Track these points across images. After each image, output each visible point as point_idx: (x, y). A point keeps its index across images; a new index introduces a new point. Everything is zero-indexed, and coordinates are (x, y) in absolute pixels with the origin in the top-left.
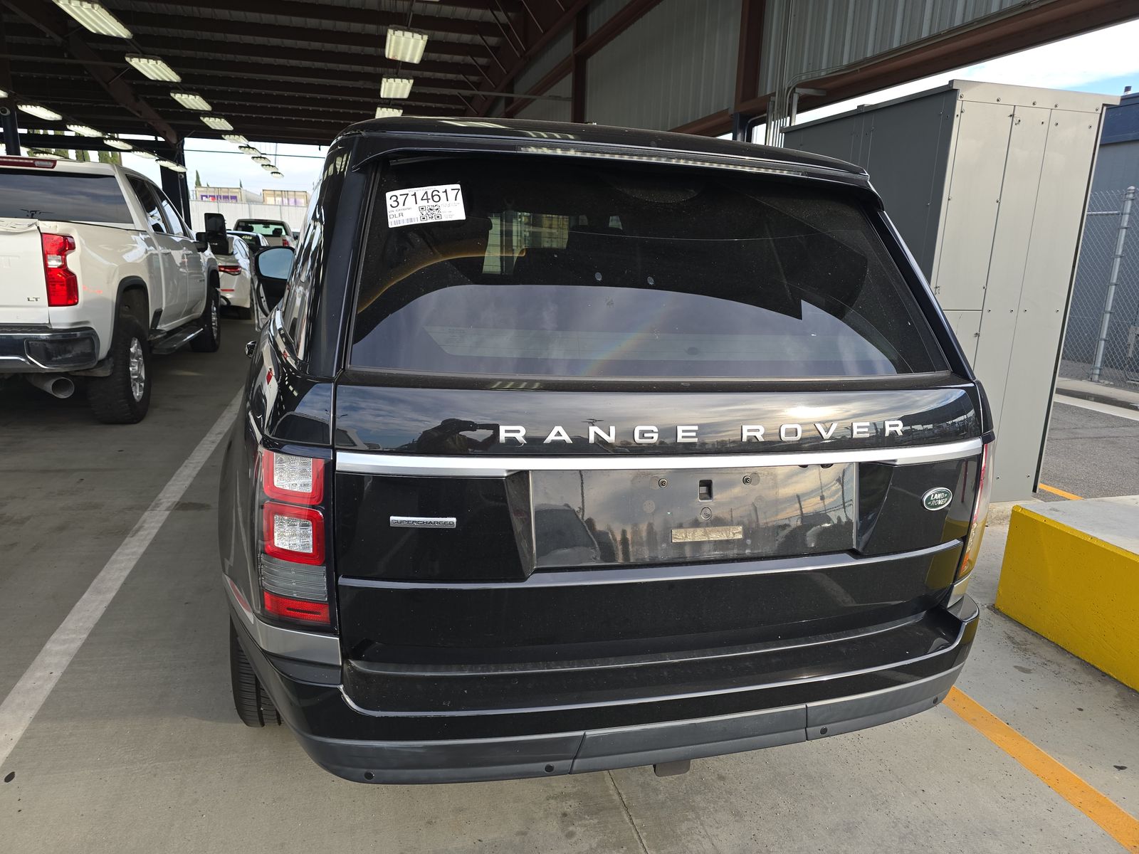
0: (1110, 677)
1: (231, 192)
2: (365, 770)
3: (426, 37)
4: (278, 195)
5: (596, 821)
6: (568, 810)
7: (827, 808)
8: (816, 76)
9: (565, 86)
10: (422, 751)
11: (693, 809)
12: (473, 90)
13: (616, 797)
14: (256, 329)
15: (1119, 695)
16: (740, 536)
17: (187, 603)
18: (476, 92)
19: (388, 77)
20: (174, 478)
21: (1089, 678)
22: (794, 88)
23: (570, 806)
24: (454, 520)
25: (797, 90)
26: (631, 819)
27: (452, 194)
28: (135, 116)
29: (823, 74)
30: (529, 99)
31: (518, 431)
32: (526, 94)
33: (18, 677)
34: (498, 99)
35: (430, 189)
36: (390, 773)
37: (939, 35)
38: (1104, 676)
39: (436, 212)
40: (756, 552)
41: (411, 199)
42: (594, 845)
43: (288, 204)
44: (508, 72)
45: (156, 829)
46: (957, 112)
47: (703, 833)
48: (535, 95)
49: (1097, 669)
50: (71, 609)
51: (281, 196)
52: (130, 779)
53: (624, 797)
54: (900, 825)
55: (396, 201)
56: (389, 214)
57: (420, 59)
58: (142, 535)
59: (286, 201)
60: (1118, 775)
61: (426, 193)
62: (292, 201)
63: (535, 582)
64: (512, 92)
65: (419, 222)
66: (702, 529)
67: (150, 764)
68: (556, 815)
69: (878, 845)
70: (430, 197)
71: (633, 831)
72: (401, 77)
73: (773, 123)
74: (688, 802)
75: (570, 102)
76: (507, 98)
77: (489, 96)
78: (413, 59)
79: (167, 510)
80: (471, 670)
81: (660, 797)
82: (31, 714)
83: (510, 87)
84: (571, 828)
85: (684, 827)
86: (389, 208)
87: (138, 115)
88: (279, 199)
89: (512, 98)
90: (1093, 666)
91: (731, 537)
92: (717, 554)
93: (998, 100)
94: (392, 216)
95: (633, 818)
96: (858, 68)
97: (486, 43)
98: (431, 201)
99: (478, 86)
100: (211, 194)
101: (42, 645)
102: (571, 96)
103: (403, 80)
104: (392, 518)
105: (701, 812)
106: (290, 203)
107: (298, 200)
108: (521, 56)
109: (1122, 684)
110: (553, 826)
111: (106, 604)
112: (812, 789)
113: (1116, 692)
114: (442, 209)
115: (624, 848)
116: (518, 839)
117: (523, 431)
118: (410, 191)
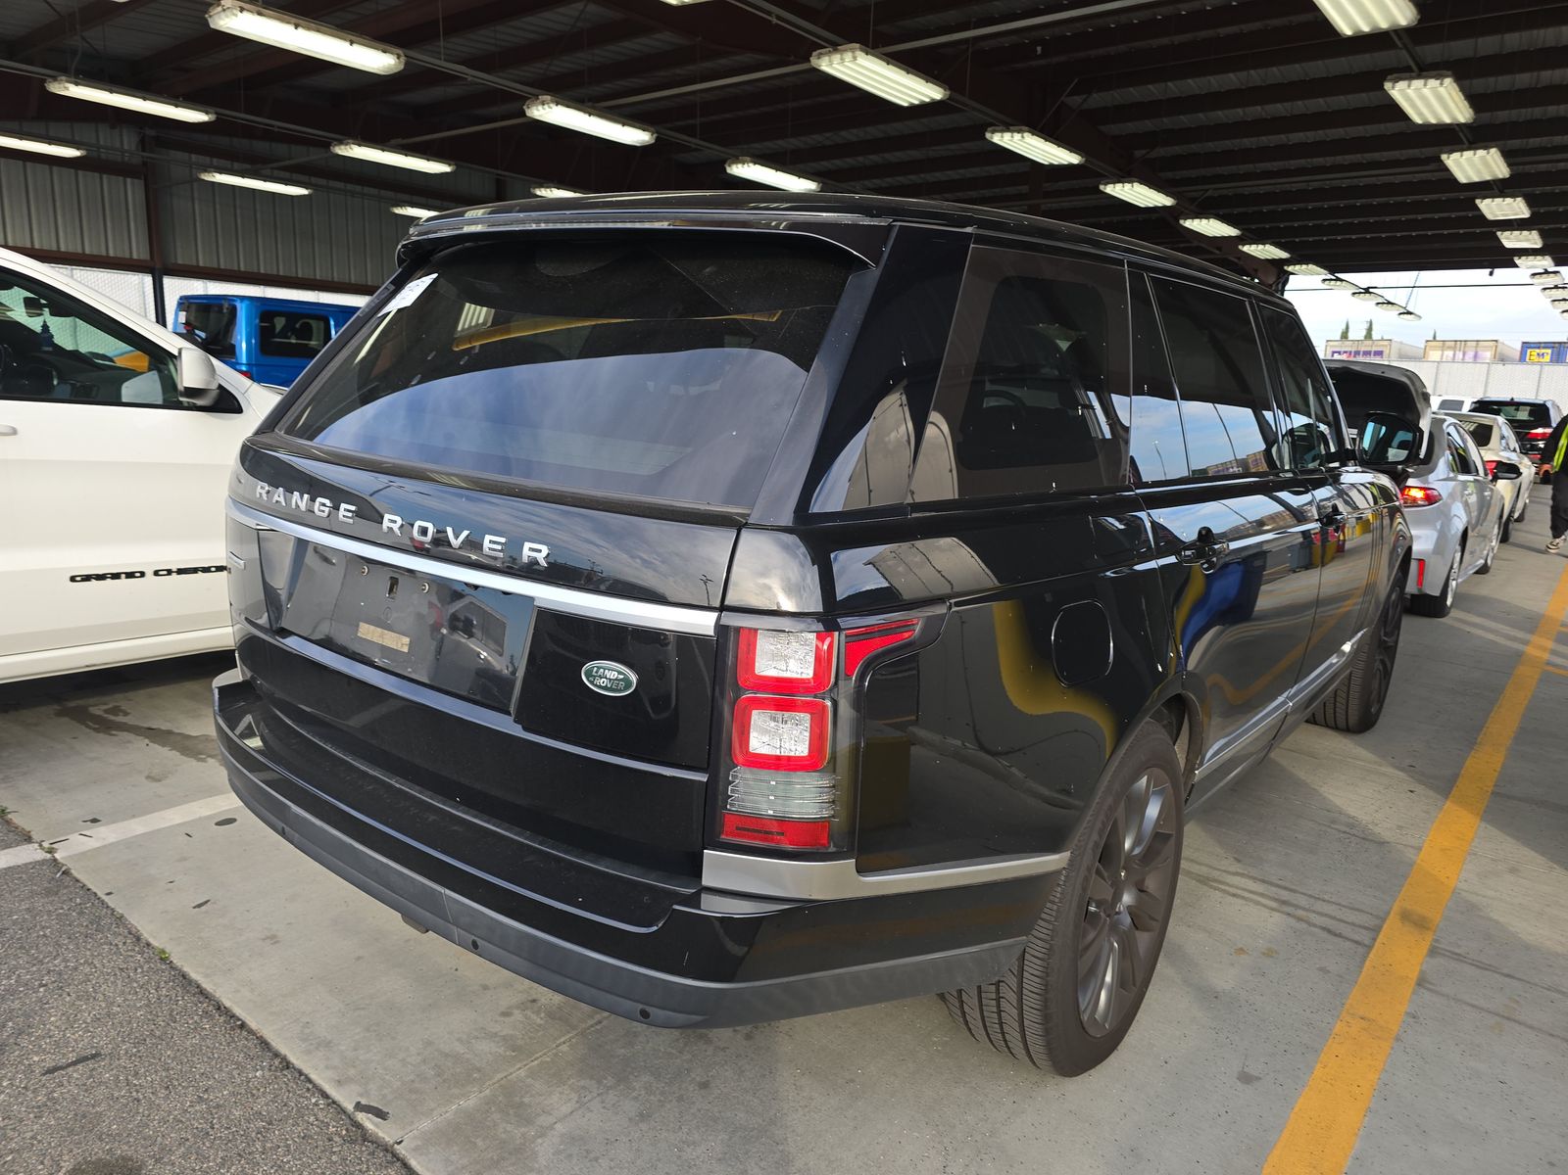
1: (1376, 346)
4: (1449, 348)
16: (406, 650)
28: (1212, 253)
43: (1463, 359)
51: (1454, 348)
59: (1459, 355)
62: (1470, 354)
66: (381, 630)
87: (1217, 252)
88: (1450, 353)
91: (399, 647)
92: (386, 662)
100: (1346, 350)
106: (1467, 357)
107: (1480, 353)
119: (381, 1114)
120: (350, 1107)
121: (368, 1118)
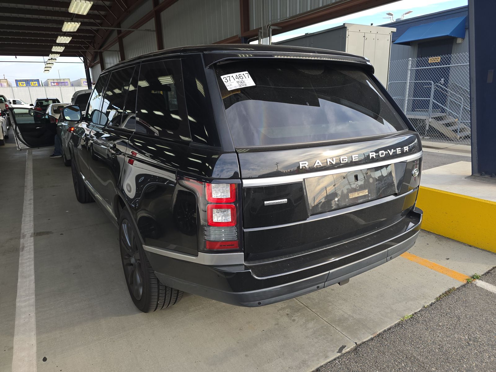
0: (431, 232)
2: (258, 302)
3: (92, 3)
5: (300, 314)
6: (288, 313)
7: (371, 291)
8: (276, 22)
9: (151, 24)
10: (279, 289)
11: (330, 302)
12: (99, 26)
13: (301, 304)
14: (18, 149)
15: (436, 237)
16: (367, 193)
17: (74, 274)
18: (101, 28)
19: (68, 22)
20: (23, 223)
21: (425, 234)
22: (270, 26)
23: (288, 311)
24: (286, 200)
25: (271, 27)
26: (311, 310)
27: (246, 75)
29: (279, 21)
30: (130, 31)
31: (306, 164)
32: (129, 28)
33: (14, 320)
34: (113, 31)
35: (238, 74)
36: (267, 301)
37: (329, 5)
38: (429, 232)
39: (244, 83)
40: (372, 198)
41: (231, 78)
42: (304, 322)
44: (118, 18)
45: (130, 360)
46: (347, 36)
47: (338, 308)
48: (134, 28)
49: (426, 231)
50: (17, 287)
52: (104, 346)
53: (304, 304)
54: (396, 291)
55: (226, 79)
56: (226, 85)
57: (87, 13)
58: (27, 250)
60: (448, 261)
61: (236, 75)
63: (310, 220)
64: (120, 27)
65: (239, 88)
66: (357, 192)
67: (108, 338)
68: (285, 315)
69: (393, 298)
70: (239, 77)
71: (314, 314)
72: (74, 22)
73: (262, 40)
74: (327, 300)
75: (155, 32)
76: (118, 30)
77: (108, 29)
78: (84, 13)
79: (31, 236)
80: (285, 258)
81: (316, 301)
82: (33, 333)
83: (119, 25)
84: (293, 318)
85: (330, 308)
86: (225, 83)
89: (121, 30)
90: (424, 230)
91: (365, 194)
92: (361, 201)
93: (360, 31)
94: (227, 86)
95: (312, 310)
96: (296, 18)
97: (105, 4)
98: (240, 78)
99: (101, 24)
101: (14, 305)
102: (155, 30)
103: (75, 23)
104: (265, 202)
105: (333, 302)
107: (2, 84)
108: (125, 11)
109: (435, 234)
110: (286, 319)
111: (33, 281)
112: (363, 286)
113: (435, 237)
114: (245, 82)
115: (315, 320)
116: (276, 327)
117: (307, 163)
118: (230, 75)
119: (343, 347)
120: (339, 354)
121: (345, 350)
